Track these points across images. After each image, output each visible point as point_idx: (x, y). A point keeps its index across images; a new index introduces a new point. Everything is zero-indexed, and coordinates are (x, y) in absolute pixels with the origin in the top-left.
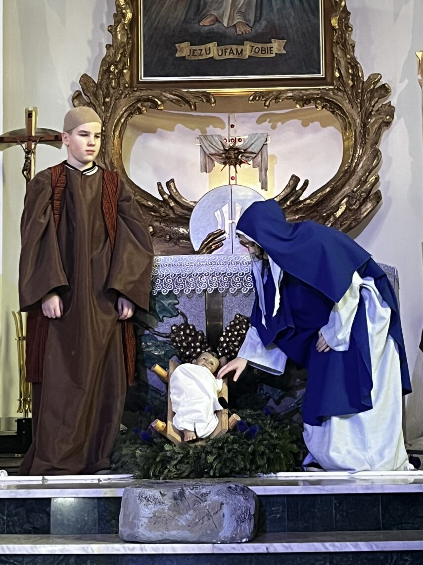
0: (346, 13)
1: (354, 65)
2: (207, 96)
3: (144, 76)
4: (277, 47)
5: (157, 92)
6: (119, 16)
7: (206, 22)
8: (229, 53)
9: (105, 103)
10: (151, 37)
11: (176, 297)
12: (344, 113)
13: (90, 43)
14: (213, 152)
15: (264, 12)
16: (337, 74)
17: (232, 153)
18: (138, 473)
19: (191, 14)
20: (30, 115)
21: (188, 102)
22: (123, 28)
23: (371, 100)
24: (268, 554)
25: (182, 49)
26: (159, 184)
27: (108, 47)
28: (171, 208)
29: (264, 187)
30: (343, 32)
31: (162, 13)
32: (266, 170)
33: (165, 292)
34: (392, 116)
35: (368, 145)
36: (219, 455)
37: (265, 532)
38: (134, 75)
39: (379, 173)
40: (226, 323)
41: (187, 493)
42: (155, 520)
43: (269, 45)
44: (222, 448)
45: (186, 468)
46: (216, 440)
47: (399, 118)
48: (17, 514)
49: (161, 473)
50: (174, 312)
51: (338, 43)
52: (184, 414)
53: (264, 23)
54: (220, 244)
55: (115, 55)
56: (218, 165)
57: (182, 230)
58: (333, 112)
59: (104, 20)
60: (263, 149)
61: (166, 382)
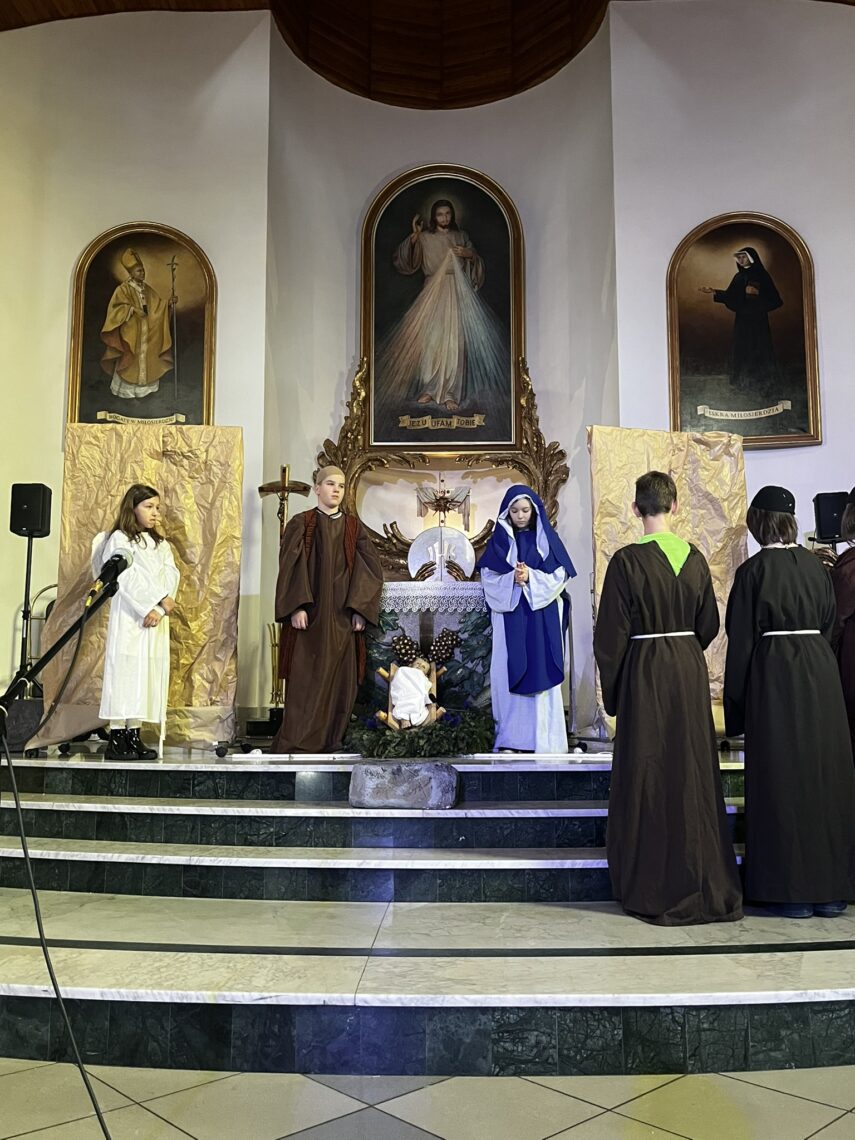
0: (532, 395)
1: (538, 435)
2: (423, 458)
3: (375, 441)
4: (478, 420)
5: (383, 454)
6: (355, 394)
7: (423, 400)
8: (440, 424)
9: (343, 462)
10: (380, 412)
11: (396, 614)
12: (529, 472)
13: (332, 415)
14: (427, 500)
15: (469, 394)
16: (525, 442)
17: (442, 502)
18: (365, 753)
19: (411, 394)
20: (284, 470)
21: (408, 462)
22: (358, 404)
23: (551, 462)
24: (466, 818)
25: (403, 422)
26: (385, 526)
27: (346, 418)
28: (394, 544)
29: (467, 528)
30: (530, 409)
31: (389, 392)
32: (469, 515)
33: (388, 611)
34: (567, 475)
35: (549, 498)
36: (428, 741)
37: (464, 800)
38: (366, 440)
39: (557, 519)
40: (436, 635)
41: (403, 769)
42: (378, 790)
43: (472, 419)
44: (431, 734)
45: (402, 750)
46: (427, 728)
47: (572, 476)
48: (269, 784)
49: (383, 753)
50: (395, 627)
51: (525, 417)
52: (403, 706)
53: (468, 401)
54: (431, 573)
55: (352, 425)
56: (431, 511)
57: (402, 561)
58: (521, 471)
59: (344, 398)
60: (467, 501)
61: (388, 681)
